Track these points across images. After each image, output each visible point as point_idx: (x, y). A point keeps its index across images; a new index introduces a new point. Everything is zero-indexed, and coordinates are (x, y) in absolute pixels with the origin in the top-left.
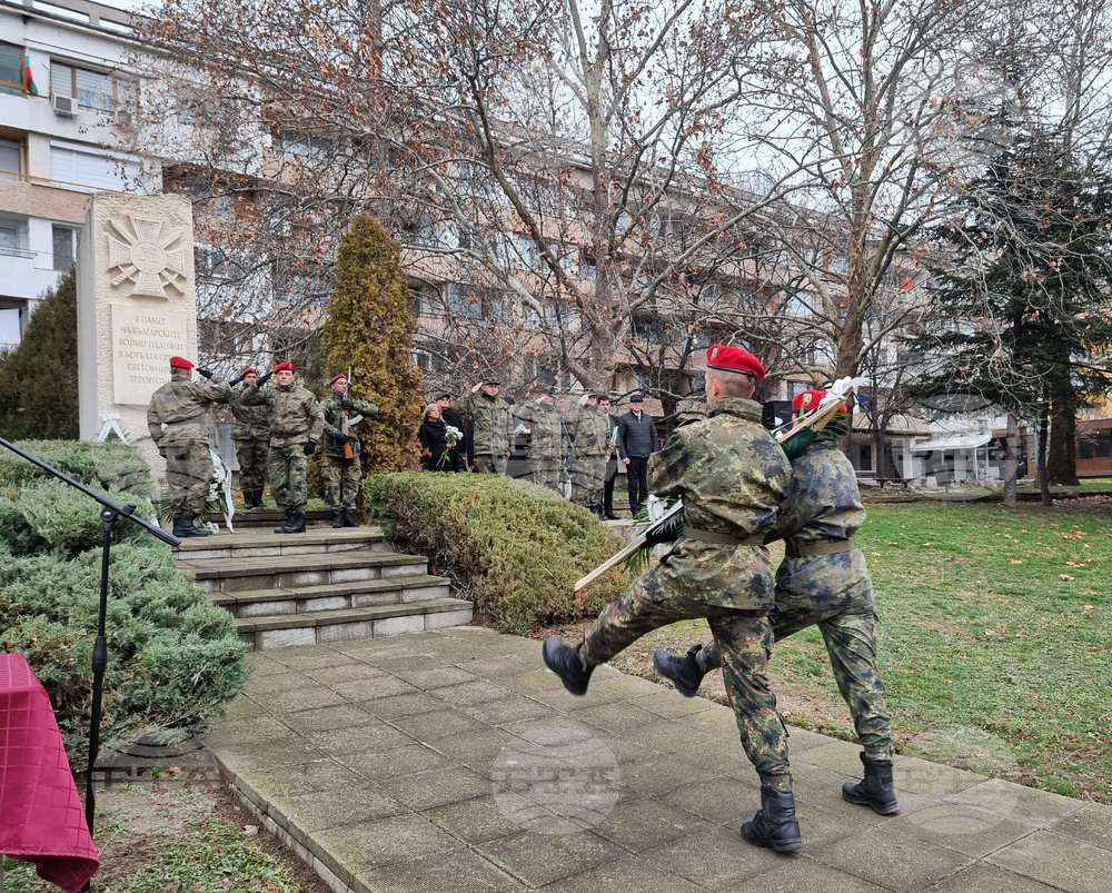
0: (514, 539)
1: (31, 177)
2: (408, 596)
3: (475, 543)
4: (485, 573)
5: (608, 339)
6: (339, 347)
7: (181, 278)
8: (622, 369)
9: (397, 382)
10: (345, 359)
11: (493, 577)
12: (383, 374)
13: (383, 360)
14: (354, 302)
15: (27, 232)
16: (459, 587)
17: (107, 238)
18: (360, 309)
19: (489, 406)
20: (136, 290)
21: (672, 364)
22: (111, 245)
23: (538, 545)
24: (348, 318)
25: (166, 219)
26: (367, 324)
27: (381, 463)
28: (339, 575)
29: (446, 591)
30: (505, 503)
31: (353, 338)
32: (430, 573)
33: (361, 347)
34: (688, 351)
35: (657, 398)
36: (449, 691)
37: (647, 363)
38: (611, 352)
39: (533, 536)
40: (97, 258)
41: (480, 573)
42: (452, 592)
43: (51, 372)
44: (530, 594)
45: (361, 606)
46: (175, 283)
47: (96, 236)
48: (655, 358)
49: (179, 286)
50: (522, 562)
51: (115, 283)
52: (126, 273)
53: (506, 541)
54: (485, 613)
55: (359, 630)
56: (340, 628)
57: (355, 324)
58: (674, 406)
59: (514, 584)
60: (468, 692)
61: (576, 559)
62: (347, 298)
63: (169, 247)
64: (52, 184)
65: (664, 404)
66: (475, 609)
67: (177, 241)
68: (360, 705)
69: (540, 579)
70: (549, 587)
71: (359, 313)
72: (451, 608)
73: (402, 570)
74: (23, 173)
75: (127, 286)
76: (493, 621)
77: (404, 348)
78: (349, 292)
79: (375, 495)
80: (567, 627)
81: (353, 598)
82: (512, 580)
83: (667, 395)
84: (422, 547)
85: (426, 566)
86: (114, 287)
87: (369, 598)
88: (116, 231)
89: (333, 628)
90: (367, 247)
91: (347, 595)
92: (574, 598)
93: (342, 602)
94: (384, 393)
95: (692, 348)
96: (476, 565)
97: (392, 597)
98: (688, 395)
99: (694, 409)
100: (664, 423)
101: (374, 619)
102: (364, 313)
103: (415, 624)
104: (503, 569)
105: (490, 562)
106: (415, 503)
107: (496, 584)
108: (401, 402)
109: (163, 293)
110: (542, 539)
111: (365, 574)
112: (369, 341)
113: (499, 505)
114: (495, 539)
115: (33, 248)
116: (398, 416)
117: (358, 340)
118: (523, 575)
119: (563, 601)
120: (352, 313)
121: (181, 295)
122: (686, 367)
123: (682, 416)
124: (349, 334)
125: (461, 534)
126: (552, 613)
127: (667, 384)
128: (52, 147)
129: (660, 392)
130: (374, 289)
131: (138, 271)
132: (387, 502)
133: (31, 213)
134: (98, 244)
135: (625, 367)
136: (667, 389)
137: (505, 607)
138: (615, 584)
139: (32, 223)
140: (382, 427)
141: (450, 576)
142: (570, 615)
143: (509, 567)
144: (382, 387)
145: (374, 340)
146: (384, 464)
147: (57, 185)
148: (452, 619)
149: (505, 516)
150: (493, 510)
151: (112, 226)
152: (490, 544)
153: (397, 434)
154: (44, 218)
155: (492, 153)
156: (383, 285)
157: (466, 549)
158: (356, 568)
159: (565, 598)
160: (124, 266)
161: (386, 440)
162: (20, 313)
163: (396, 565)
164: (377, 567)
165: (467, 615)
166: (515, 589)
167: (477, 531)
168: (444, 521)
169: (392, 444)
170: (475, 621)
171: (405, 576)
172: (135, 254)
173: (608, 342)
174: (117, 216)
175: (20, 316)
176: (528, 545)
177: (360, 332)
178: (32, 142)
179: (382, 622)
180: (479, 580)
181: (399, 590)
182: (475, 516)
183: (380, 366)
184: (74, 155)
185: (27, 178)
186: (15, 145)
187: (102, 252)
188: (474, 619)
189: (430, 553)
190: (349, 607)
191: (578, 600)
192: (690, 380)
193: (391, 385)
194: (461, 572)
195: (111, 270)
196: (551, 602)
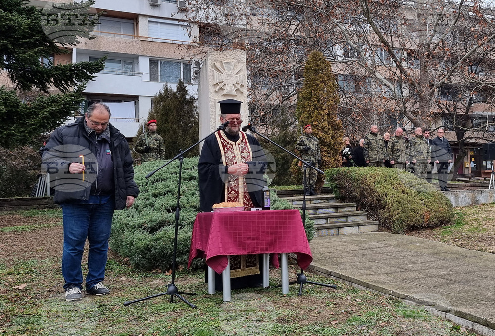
0: (396, 193)
1: (140, 37)
2: (351, 219)
3: (379, 195)
4: (384, 208)
5: (427, 101)
6: (306, 112)
7: (242, 86)
8: (435, 116)
9: (331, 127)
10: (309, 118)
11: (387, 209)
12: (326, 124)
13: (326, 118)
14: (313, 91)
15: (138, 63)
16: (371, 215)
17: (213, 71)
18: (315, 95)
19: (374, 139)
20: (225, 93)
21: (461, 112)
22: (215, 73)
23: (406, 195)
24: (309, 99)
25: (236, 61)
26: (318, 101)
27: (325, 166)
28: (321, 211)
29: (366, 217)
30: (390, 178)
31: (312, 108)
32: (357, 210)
33: (316, 112)
34: (470, 104)
35: (453, 131)
36: (378, 249)
37: (447, 112)
38: (429, 107)
39: (403, 192)
40: (210, 80)
41: (381, 208)
42: (368, 218)
43: (173, 130)
44: (404, 216)
45: (332, 223)
46: (240, 89)
47: (209, 70)
48: (452, 109)
49: (241, 90)
50: (400, 202)
51: (217, 90)
52: (221, 85)
53: (392, 194)
54: (385, 226)
55: (334, 231)
56: (326, 230)
57: (313, 102)
58: (463, 135)
59: (397, 212)
60: (385, 250)
61: (423, 202)
62: (310, 90)
63: (237, 73)
64: (149, 39)
65: (457, 134)
66: (379, 225)
67: (240, 70)
68: (346, 252)
69: (408, 210)
70: (413, 213)
71: (315, 97)
72: (369, 224)
73: (346, 209)
74: (136, 34)
75: (221, 91)
76: (388, 229)
77: (334, 111)
78: (310, 87)
79: (331, 177)
80: (420, 231)
81: (329, 219)
82: (396, 210)
83: (458, 128)
84: (353, 199)
85: (356, 207)
86: (216, 92)
87: (334, 220)
88: (217, 68)
89: (323, 230)
90: (318, 66)
91: (326, 218)
92: (423, 219)
93: (324, 221)
94: (326, 133)
95: (472, 102)
96: (379, 205)
97: (344, 219)
98: (471, 128)
99: (475, 136)
100: (457, 145)
101: (339, 227)
102: (317, 97)
103: (355, 230)
104: (392, 205)
105: (386, 203)
106: (350, 180)
107: (389, 212)
108: (333, 137)
109: (235, 93)
110: (407, 193)
111: (331, 210)
112: (319, 109)
113: (388, 178)
114: (387, 193)
115: (141, 71)
116: (332, 144)
117: (314, 109)
118: (401, 208)
119: (419, 220)
120: (312, 96)
121: (242, 93)
122: (469, 113)
123: (468, 140)
124: (310, 106)
125: (373, 191)
126: (414, 225)
127: (459, 122)
128: (149, 21)
129: (455, 127)
130: (321, 85)
131: (225, 84)
132: (337, 180)
133: (139, 54)
134: (210, 74)
135: (436, 114)
136: (459, 125)
137: (393, 222)
138: (441, 213)
139: (140, 59)
140: (326, 149)
141: (367, 211)
142: (422, 226)
143: (394, 205)
144: (326, 130)
145: (321, 108)
146: (327, 166)
147: (152, 40)
148: (370, 229)
149: (391, 183)
150: (386, 181)
151: (215, 66)
152: (385, 195)
153: (332, 152)
154: (146, 56)
155: (368, 13)
156: (325, 83)
157: (375, 198)
158: (327, 208)
159: (420, 219)
160: (220, 83)
161: (327, 155)
162: (135, 103)
163: (343, 207)
164: (336, 207)
165: (376, 227)
166: (398, 214)
167: (379, 190)
168: (364, 186)
169: (330, 156)
170: (380, 230)
171: (347, 212)
172: (224, 77)
173: (427, 102)
174: (217, 61)
175: (135, 104)
176: (402, 195)
177: (315, 105)
178: (140, 19)
179: (342, 229)
180: (381, 211)
181: (347, 217)
182: (378, 183)
183: (324, 120)
184: (159, 24)
185: (138, 37)
186: (132, 21)
187: (211, 77)
188: (379, 229)
189: (358, 201)
190: (327, 224)
191: (425, 219)
192: (472, 120)
193: (329, 129)
194: (372, 209)
195: (215, 85)
196: (413, 220)
